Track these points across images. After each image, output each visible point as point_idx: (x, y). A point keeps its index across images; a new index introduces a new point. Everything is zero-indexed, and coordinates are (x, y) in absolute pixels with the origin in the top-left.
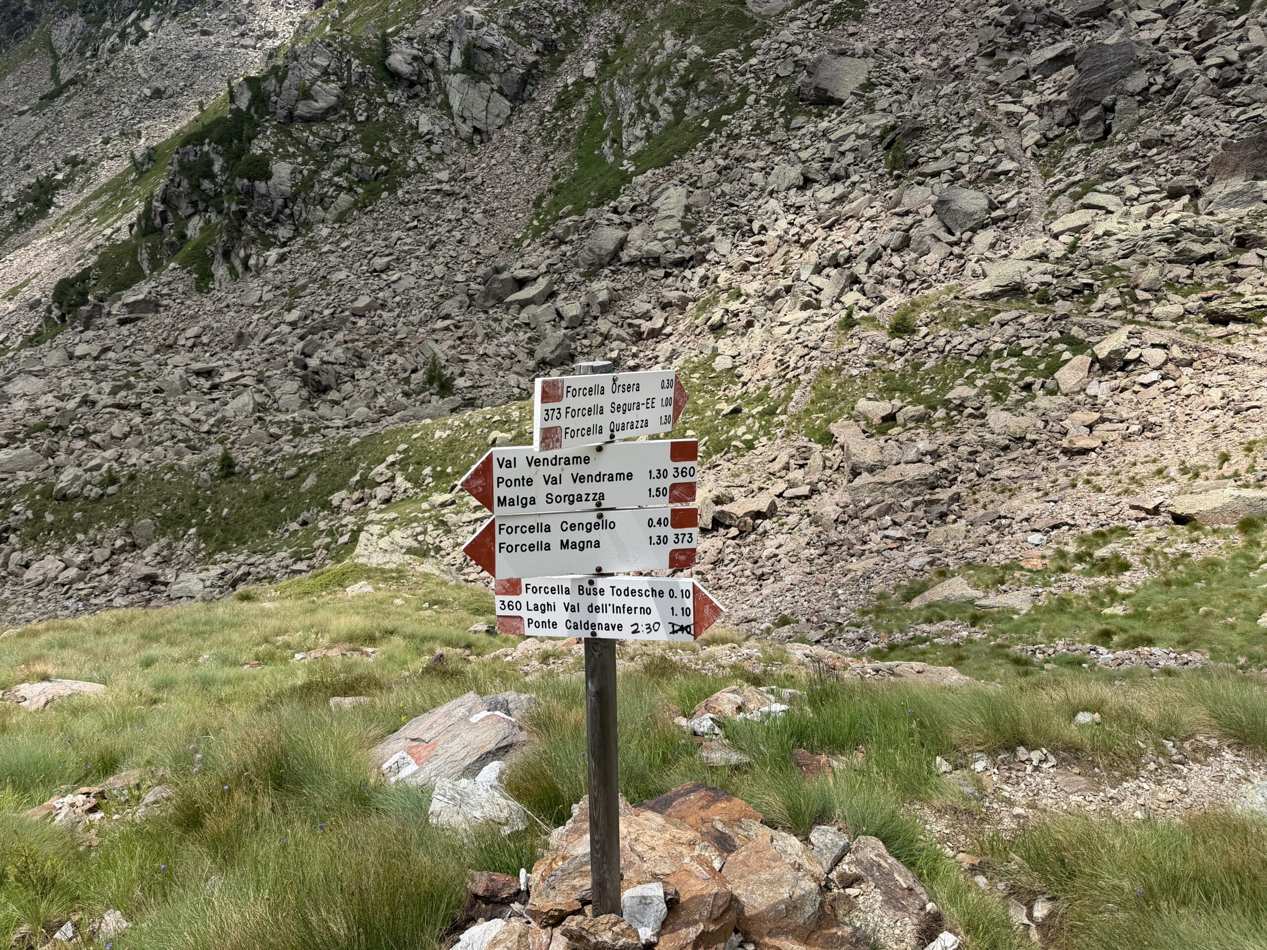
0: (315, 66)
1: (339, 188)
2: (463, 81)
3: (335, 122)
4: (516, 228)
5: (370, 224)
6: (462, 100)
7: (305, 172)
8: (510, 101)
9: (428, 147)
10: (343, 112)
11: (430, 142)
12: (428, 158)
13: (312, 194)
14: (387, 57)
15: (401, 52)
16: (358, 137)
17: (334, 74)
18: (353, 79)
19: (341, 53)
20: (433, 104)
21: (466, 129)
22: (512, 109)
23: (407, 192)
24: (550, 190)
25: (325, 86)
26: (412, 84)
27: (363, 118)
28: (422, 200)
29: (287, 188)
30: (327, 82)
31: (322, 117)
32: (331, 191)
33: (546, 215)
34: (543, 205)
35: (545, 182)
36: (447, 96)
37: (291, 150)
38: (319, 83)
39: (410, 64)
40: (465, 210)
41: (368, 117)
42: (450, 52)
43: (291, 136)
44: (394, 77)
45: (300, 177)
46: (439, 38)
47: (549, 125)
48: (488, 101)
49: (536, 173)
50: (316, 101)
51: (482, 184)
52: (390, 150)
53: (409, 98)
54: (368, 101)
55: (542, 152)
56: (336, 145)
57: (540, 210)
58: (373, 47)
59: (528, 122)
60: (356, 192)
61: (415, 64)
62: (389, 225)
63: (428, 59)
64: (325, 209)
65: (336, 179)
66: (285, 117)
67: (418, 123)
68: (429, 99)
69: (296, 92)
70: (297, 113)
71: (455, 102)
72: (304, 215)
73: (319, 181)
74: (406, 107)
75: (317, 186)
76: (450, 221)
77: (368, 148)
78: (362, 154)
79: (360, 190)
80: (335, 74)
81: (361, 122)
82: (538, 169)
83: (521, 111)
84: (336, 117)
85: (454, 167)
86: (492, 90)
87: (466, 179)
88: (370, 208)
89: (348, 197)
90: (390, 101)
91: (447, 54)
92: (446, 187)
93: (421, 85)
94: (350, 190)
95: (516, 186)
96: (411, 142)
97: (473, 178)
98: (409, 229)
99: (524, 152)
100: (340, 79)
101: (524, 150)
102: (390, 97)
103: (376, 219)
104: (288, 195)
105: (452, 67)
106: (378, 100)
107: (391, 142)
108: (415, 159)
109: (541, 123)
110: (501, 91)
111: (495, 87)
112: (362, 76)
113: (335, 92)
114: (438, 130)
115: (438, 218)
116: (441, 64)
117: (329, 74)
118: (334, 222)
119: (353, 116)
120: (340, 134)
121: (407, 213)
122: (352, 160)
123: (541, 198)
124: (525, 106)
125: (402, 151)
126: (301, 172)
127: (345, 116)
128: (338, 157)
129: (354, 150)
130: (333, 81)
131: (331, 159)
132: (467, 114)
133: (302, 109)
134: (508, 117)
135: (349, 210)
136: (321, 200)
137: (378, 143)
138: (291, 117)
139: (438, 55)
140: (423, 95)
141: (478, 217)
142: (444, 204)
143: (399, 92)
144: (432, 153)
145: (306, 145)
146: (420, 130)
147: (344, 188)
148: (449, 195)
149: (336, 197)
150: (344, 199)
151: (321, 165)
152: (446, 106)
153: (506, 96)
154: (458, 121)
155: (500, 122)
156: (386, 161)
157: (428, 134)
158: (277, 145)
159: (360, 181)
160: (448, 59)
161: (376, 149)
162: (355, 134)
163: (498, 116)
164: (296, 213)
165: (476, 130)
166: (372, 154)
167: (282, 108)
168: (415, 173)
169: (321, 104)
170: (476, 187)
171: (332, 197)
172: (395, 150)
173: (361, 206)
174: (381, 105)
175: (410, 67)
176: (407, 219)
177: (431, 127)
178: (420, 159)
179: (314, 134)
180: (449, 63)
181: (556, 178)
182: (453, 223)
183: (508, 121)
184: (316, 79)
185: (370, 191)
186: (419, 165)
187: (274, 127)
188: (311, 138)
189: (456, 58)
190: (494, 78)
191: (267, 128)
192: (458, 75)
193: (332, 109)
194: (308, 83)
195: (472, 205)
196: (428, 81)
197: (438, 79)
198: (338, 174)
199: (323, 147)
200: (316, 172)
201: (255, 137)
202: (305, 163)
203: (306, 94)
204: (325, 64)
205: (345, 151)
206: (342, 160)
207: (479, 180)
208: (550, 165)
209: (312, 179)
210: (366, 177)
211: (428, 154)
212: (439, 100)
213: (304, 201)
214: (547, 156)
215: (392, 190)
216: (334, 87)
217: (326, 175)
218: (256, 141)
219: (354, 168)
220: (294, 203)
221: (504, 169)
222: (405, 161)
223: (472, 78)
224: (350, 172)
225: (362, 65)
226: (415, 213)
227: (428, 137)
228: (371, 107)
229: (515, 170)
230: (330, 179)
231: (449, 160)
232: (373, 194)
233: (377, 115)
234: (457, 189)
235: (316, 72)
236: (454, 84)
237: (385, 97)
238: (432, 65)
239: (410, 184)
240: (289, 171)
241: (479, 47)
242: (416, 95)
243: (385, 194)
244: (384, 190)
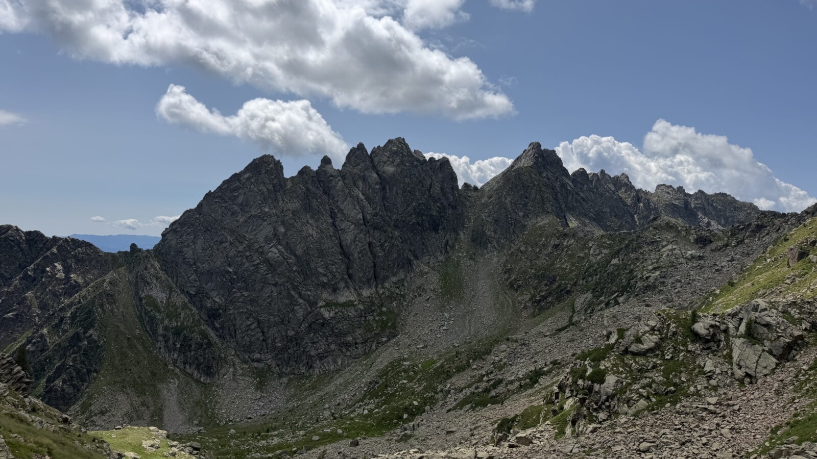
0: (648, 325)
1: (641, 396)
2: (743, 343)
3: (651, 357)
4: (752, 445)
5: (651, 421)
6: (740, 355)
7: (624, 383)
8: (778, 359)
9: (708, 380)
10: (658, 352)
11: (710, 378)
12: (706, 388)
13: (624, 397)
14: (693, 324)
15: (703, 322)
16: (662, 368)
17: (657, 331)
18: (669, 334)
19: (665, 319)
20: (720, 354)
21: (739, 373)
22: (777, 365)
23: (683, 406)
24: (788, 424)
25: (650, 337)
26: (707, 341)
27: (669, 357)
28: (692, 413)
29: (610, 391)
30: (652, 335)
31: (644, 354)
32: (635, 397)
33: (777, 440)
34: (778, 433)
35: (787, 417)
36: (731, 351)
37: (621, 369)
38: (647, 335)
39: (708, 329)
40: (718, 425)
41: (672, 358)
42: (740, 325)
43: (623, 362)
44: (696, 337)
45: (620, 385)
46: (733, 315)
47: (802, 378)
48: (760, 357)
49: (781, 409)
50: (643, 344)
51: (739, 410)
52: (680, 378)
53: (704, 349)
54: (675, 348)
55: (791, 396)
56: (648, 371)
57: (774, 436)
58: (688, 318)
59: (787, 373)
60: (651, 400)
61: (711, 330)
62: (664, 424)
63: (723, 327)
64: (629, 407)
65: (641, 390)
66: (623, 351)
67: (704, 365)
68: (718, 351)
69: (633, 338)
70: (629, 350)
71: (735, 355)
72: (616, 408)
73: (630, 390)
74: (699, 354)
75: (628, 392)
76: (704, 430)
77: (666, 375)
78: (661, 378)
79: (654, 400)
81: (667, 359)
82: (784, 407)
83: (784, 366)
84: (652, 354)
85: (723, 396)
86: (763, 351)
87: (728, 405)
88: (655, 411)
89: (645, 402)
90: (689, 349)
91: (737, 325)
92: (711, 408)
93: (715, 342)
94: (648, 398)
95: (763, 416)
96: (697, 376)
97: (733, 405)
98: (675, 430)
99: (777, 394)
100: (661, 334)
101: (778, 392)
102: (690, 347)
103: (656, 419)
104: (610, 394)
105: (738, 333)
106: (681, 348)
107: (682, 374)
108: (696, 387)
109: (797, 376)
110: (770, 352)
111: (766, 349)
112: (675, 334)
113: (655, 340)
114: (718, 371)
115: (698, 426)
116: (732, 331)
117: (655, 330)
118: (632, 416)
119: (663, 355)
120: (651, 365)
121: (678, 419)
122: (653, 381)
123: (778, 428)
124: (788, 364)
125: (688, 380)
126: (622, 383)
127: (658, 355)
128: (646, 378)
129: (657, 375)
130: (656, 335)
131: (641, 378)
132: (742, 363)
133: (634, 348)
134: (773, 369)
135: (643, 410)
136: (628, 401)
137: (673, 373)
138: (626, 351)
139: (731, 326)
140: (714, 348)
141: (725, 431)
142: (707, 419)
143: (698, 345)
144: (710, 385)
145: (630, 368)
146: (705, 369)
147: (644, 397)
148: (712, 413)
149: (637, 401)
150: (642, 403)
151: (635, 380)
152: (729, 357)
153: (774, 356)
154: (735, 367)
155: (765, 371)
156: (675, 385)
157: (710, 372)
158: (614, 365)
159: (655, 394)
160: (737, 329)
161: (671, 376)
162: (661, 366)
163: (765, 368)
164: (612, 406)
165: (748, 375)
166: (668, 379)
167: (622, 346)
168: (693, 395)
169: (645, 346)
170: (734, 411)
171: (635, 400)
172: (683, 379)
173: (650, 409)
174: (682, 351)
175: (707, 331)
176: (677, 423)
177: (713, 368)
178: (699, 387)
179: (636, 362)
180: (737, 331)
181: (796, 415)
182: (706, 432)
183: (773, 371)
184: (646, 332)
185: (660, 401)
186: (698, 391)
187: (616, 355)
188: (634, 364)
189: (742, 328)
190: (767, 343)
191: (612, 355)
192: (741, 339)
193: (651, 350)
194: (640, 334)
195: (725, 422)
196: (720, 341)
197: (727, 340)
198: (643, 388)
199: (640, 371)
200: (630, 384)
201: (604, 359)
202: (626, 378)
203: (638, 340)
204: (654, 325)
205: (650, 375)
206: (648, 380)
207: (736, 408)
208: (794, 406)
209: (626, 388)
210: (660, 392)
211: (706, 385)
212: (725, 353)
213: (618, 399)
214: (794, 399)
215: (674, 403)
216: (655, 338)
217: (635, 387)
218: (603, 362)
219: (654, 386)
220: (612, 399)
221: (758, 403)
222: (689, 387)
223: (750, 342)
224: (651, 388)
225: (677, 327)
226: (683, 420)
227: (709, 374)
228: (676, 351)
229: (767, 404)
230: (637, 390)
231: (721, 391)
232: (661, 403)
233: (678, 356)
234: (718, 411)
235: (647, 329)
236: (737, 344)
237: (687, 347)
238: (726, 331)
239: (687, 401)
240: (615, 381)
241: (759, 323)
242: (709, 348)
243: (668, 405)
244: (668, 402)
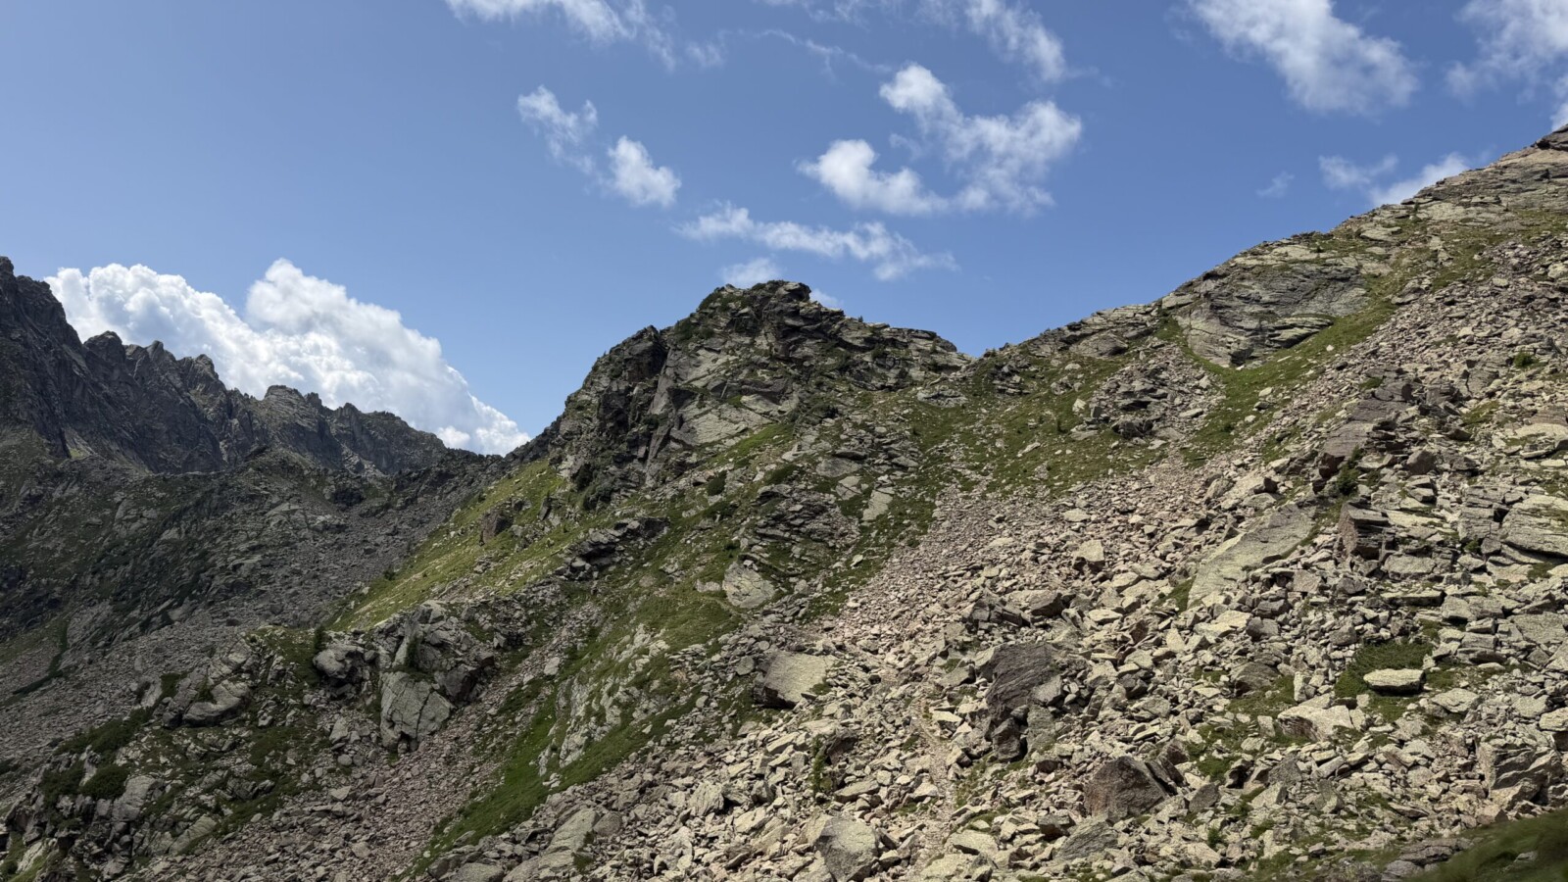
0: (228, 663)
1: (203, 808)
2: (401, 680)
3: (230, 727)
4: (401, 861)
5: (220, 857)
6: (395, 702)
7: (168, 788)
8: (453, 703)
9: (336, 757)
10: (244, 715)
11: (340, 751)
12: (331, 771)
13: (165, 817)
14: (317, 653)
15: (336, 648)
16: (250, 745)
17: (247, 672)
18: (270, 677)
19: (264, 648)
20: (360, 706)
21: (390, 735)
22: (452, 712)
23: (287, 815)
24: (460, 812)
25: (232, 686)
26: (340, 683)
27: (265, 723)
28: (302, 825)
29: (134, 810)
30: (234, 681)
31: (215, 722)
32: (189, 812)
33: (442, 844)
34: (446, 831)
35: (460, 800)
36: (380, 697)
37: (163, 760)
38: (226, 682)
39: (342, 661)
40: (347, 837)
41: (272, 723)
42: (397, 648)
43: (170, 743)
44: (321, 676)
45: (158, 794)
46: (388, 632)
47: (487, 729)
48: (425, 703)
49: (453, 788)
50: (215, 702)
51: (384, 804)
52: (284, 762)
53: (333, 698)
54: (278, 703)
55: (468, 763)
56: (221, 754)
57: (439, 837)
58: (308, 642)
59: (462, 729)
60: (222, 814)
61: (348, 662)
62: (245, 857)
63: (368, 655)
64: (175, 836)
65: (203, 797)
66: (172, 721)
67: (331, 729)
68: (356, 700)
69: (195, 692)
70: (185, 716)
71: (386, 705)
72: (146, 844)
73: (180, 800)
74: (323, 710)
75: (175, 806)
76: (323, 851)
77: (257, 760)
78: (248, 766)
79: (228, 812)
80: (249, 671)
81: (262, 727)
82: (456, 784)
83: (461, 714)
84: (233, 721)
85: (361, 781)
86: (432, 690)
87: (368, 797)
88: (230, 835)
89: (210, 819)
90: (306, 702)
91: (392, 650)
92: (338, 807)
93: (353, 684)
94: (217, 810)
95: (423, 806)
96: (316, 751)
97: (377, 795)
98: (267, 864)
99: (448, 764)
100: (253, 678)
101: (450, 761)
102: (309, 698)
103: (230, 850)
104: (133, 817)
105: (394, 664)
106: (291, 701)
107: (289, 752)
108: (313, 772)
109: (480, 727)
110: (443, 692)
111: (437, 686)
112: (281, 675)
113: (241, 692)
114: (355, 736)
115: (310, 848)
116: (383, 661)
117: (242, 672)
118: (180, 854)
119: (255, 719)
120: (229, 742)
121: (275, 841)
122: (231, 774)
123: (445, 822)
124: (467, 708)
125: (299, 762)
126: (163, 788)
127: (244, 720)
128: (216, 769)
129: (239, 760)
130: (244, 680)
131: (206, 772)
132: (396, 717)
133: (195, 712)
134: (446, 721)
135: (206, 836)
136: (173, 826)
137: (272, 753)
138: (178, 721)
139: (382, 651)
140: (350, 696)
141: (359, 846)
142: (328, 830)
143: (322, 692)
144: (338, 765)
145: (183, 754)
146: (332, 737)
147: (209, 809)
148: (338, 817)
149: (194, 821)
150: (206, 821)
151: (191, 779)
152: (377, 707)
153: (448, 697)
154: (384, 725)
155: (433, 727)
156: (274, 775)
157: (340, 741)
158: (147, 754)
159: (232, 800)
160: (392, 655)
161: (267, 759)
162: (248, 741)
163: (433, 720)
164: (137, 841)
165: (404, 737)
166: (260, 766)
167: (170, 710)
168: (306, 790)
169: (220, 706)
170: (377, 807)
171: (189, 820)
172: (291, 761)
173: (219, 833)
174: (293, 706)
175: (341, 665)
176: (271, 850)
177: (345, 733)
178: (318, 772)
179: (196, 740)
180: (393, 661)
181: (474, 795)
182: (325, 856)
183: (444, 725)
184: (223, 677)
185: (242, 813)
186: (315, 780)
187: (154, 732)
188: (192, 746)
189: (401, 654)
190: (439, 676)
191: (146, 733)
192: (398, 673)
193: (231, 712)
194: (212, 682)
195: (361, 830)
196: (362, 680)
197: (375, 678)
198: (208, 791)
199: (203, 757)
200: (181, 788)
201: (125, 743)
202: (173, 777)
203: (206, 695)
204: (240, 661)
205: (225, 763)
206: (220, 773)
207: (381, 799)
208: (473, 779)
209: (172, 796)
210: (242, 794)
211: (331, 766)
212: (369, 702)
213: (152, 825)
214: (472, 767)
215: (268, 812)
216: (241, 687)
217: (191, 792)
218: (124, 750)
219: (231, 784)
220: (138, 827)
221: (418, 783)
222: (299, 774)
223: (412, 677)
224: (224, 789)
225: (285, 663)
226: (284, 841)
227: (339, 745)
228: (281, 707)
229: (431, 783)
230: (197, 796)
231: (357, 774)
232: (243, 817)
233: (284, 718)
234: (349, 810)
235: (226, 669)
236: (391, 684)
237: (301, 698)
238: (373, 662)
239: (294, 803)
240: (147, 787)
241: (429, 643)
242: (342, 696)
243: (258, 816)
244: (257, 812)
